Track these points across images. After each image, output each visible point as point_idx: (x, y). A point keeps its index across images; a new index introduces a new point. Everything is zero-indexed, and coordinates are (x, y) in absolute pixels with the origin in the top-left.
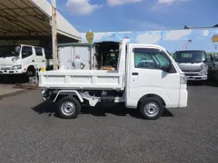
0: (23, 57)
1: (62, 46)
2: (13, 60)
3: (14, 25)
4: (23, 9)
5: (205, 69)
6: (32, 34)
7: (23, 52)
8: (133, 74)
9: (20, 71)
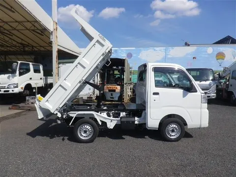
0: (21, 74)
1: (63, 63)
2: (9, 78)
3: (7, 39)
4: (19, 22)
5: (214, 88)
6: (27, 49)
7: (20, 69)
8: (154, 94)
9: (16, 90)
